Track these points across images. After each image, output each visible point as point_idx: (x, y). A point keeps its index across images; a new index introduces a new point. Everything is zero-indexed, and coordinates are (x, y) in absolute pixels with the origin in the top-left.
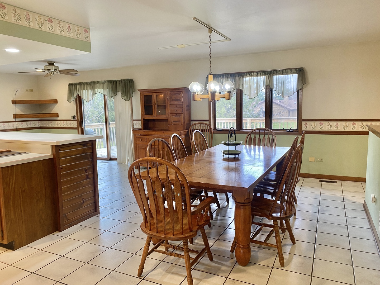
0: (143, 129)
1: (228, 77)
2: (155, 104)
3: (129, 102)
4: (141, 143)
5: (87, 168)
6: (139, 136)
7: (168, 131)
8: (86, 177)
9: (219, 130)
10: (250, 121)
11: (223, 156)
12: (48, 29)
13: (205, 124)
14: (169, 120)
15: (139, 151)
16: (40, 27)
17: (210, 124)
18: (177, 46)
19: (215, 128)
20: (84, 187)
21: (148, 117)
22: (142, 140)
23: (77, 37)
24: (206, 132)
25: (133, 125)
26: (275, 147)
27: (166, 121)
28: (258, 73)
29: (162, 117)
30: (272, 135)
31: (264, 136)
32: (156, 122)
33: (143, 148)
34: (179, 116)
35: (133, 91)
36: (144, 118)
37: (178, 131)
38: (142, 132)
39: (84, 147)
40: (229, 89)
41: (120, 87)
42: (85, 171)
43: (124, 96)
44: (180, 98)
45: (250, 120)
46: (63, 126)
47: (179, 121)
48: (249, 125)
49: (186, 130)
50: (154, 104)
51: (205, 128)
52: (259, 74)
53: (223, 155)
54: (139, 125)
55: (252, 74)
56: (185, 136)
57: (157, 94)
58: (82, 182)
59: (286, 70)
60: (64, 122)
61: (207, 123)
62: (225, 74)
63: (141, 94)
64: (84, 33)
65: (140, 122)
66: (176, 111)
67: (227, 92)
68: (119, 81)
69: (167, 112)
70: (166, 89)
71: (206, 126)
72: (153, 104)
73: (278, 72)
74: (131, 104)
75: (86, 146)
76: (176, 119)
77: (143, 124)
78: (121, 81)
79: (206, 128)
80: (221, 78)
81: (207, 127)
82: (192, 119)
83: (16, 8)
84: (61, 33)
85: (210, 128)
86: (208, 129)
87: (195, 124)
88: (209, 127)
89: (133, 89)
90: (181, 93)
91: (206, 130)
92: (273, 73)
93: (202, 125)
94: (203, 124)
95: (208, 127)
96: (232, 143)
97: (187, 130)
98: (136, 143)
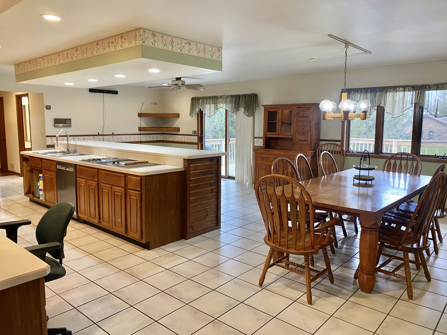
0: (264, 147)
1: (367, 92)
2: (279, 121)
3: (252, 118)
4: (262, 162)
5: (212, 183)
6: (259, 155)
7: (292, 150)
8: (211, 191)
9: (353, 153)
10: (396, 144)
11: (354, 182)
12: (187, 51)
13: (337, 145)
14: (294, 139)
15: (258, 171)
16: (181, 51)
17: (342, 145)
18: (309, 60)
19: (348, 149)
20: (209, 200)
21: (271, 135)
22: (262, 159)
23: (210, 57)
24: (337, 154)
25: (254, 143)
26: (419, 176)
27: (291, 139)
28: (405, 88)
29: (286, 135)
30: (417, 162)
31: (407, 162)
32: (279, 141)
33: (263, 167)
34: (305, 135)
35: (257, 106)
36: (266, 135)
37: (304, 151)
38: (263, 151)
39: (211, 162)
40: (364, 108)
41: (243, 102)
42: (210, 185)
43: (246, 111)
44: (309, 115)
45: (397, 142)
46: (184, 141)
47: (306, 141)
48: (395, 148)
49: (313, 150)
50: (278, 121)
51: (336, 149)
52: (407, 89)
53: (354, 180)
54: (260, 143)
55: (398, 89)
56: (312, 157)
57: (283, 109)
58: (206, 196)
59: (442, 84)
60: (184, 137)
61: (339, 143)
62: (364, 89)
63: (264, 109)
64: (217, 52)
65: (262, 140)
66: (303, 129)
67: (362, 111)
68: (243, 95)
69: (292, 130)
70: (294, 104)
71: (338, 147)
72: (277, 121)
73: (432, 86)
74: (253, 121)
75: (213, 162)
76: (302, 138)
77: (264, 142)
78: (245, 96)
79: (338, 150)
80: (358, 93)
81: (338, 149)
82: (321, 138)
83: (164, 35)
84: (198, 54)
85: (342, 149)
86: (340, 150)
87: (325, 144)
88: (341, 148)
89: (257, 104)
90: (309, 109)
91: (337, 152)
92: (425, 88)
93: (332, 146)
94: (334, 144)
95: (340, 148)
96: (364, 167)
97: (314, 151)
98: (257, 162)
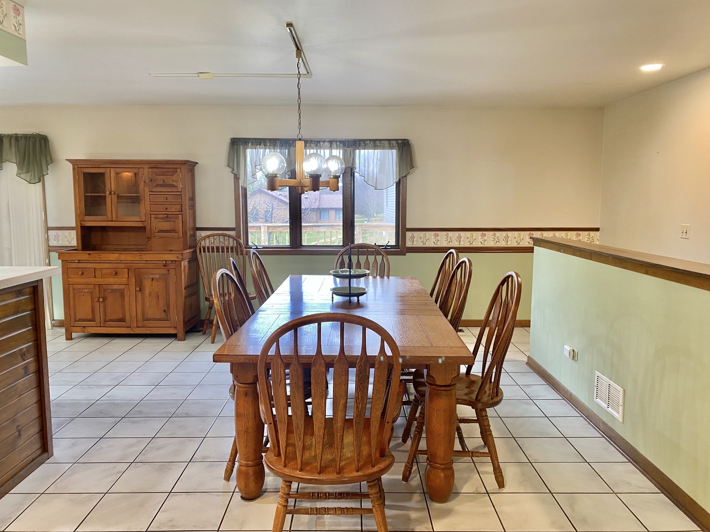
0: (80, 248)
1: (275, 146)
2: (113, 192)
3: (39, 185)
4: (83, 280)
5: (25, 350)
6: (74, 265)
7: (146, 251)
8: (23, 371)
9: (257, 248)
11: (333, 300)
13: (229, 236)
14: (148, 228)
15: (74, 301)
17: (239, 237)
18: (197, 75)
19: (247, 244)
20: (20, 396)
21: (92, 221)
22: (83, 274)
24: (231, 252)
25: (48, 239)
27: (142, 229)
28: (332, 143)
29: (132, 221)
30: (381, 257)
32: (109, 233)
33: (86, 291)
34: (172, 220)
35: (50, 162)
36: (82, 222)
37: (171, 250)
38: (84, 255)
39: (18, 297)
41: (13, 149)
42: (22, 357)
43: (24, 172)
44: (176, 182)
47: (173, 231)
49: (190, 248)
50: (110, 193)
51: (229, 244)
52: (335, 144)
54: (71, 239)
55: (322, 143)
56: (189, 262)
57: (118, 170)
58: (15, 385)
59: (380, 140)
61: (232, 233)
62: (270, 140)
63: (74, 169)
64: (13, 14)
65: (74, 233)
66: (166, 209)
68: (10, 137)
69: (143, 211)
70: (142, 161)
71: (231, 240)
72: (108, 193)
73: (368, 144)
74: (43, 191)
75: (23, 296)
76: (165, 226)
77: (80, 237)
78: (16, 138)
79: (231, 245)
80: (261, 147)
81: (231, 243)
82: (198, 225)
85: (239, 243)
86: (235, 245)
87: (209, 236)
88: (237, 241)
89: (48, 158)
90: (176, 172)
91: (231, 249)
92: (360, 146)
93: (222, 239)
94: (225, 235)
95: (235, 241)
97: (192, 250)
98: (68, 281)
